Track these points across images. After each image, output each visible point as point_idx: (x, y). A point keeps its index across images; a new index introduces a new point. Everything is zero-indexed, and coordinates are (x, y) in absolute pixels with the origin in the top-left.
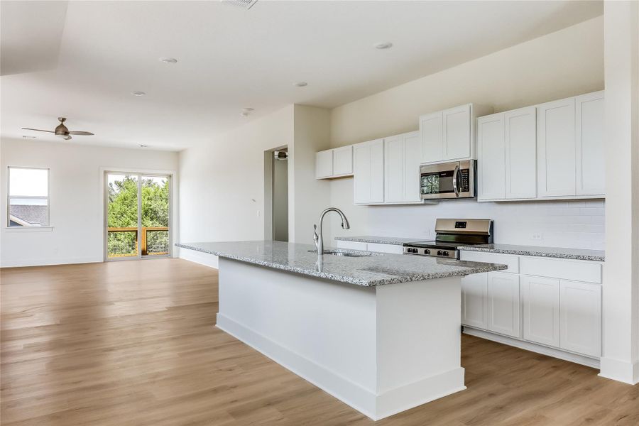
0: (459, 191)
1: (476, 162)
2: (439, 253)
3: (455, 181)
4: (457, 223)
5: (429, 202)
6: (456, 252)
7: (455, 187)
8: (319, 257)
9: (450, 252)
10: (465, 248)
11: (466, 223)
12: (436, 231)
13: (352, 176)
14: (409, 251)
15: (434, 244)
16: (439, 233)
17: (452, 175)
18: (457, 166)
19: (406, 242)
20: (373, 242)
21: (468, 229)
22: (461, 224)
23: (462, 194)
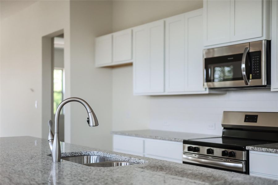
0: (249, 78)
1: (269, 43)
2: (224, 153)
3: (243, 66)
4: (246, 116)
5: (215, 91)
6: (244, 153)
7: (244, 73)
8: (54, 165)
9: (237, 152)
10: (256, 148)
11: (257, 116)
12: (223, 125)
13: (131, 64)
14: (190, 149)
15: (220, 141)
16: (226, 128)
17: (240, 60)
18: (247, 48)
19: (187, 139)
20: (151, 137)
21: (260, 123)
22: (251, 117)
23: (251, 82)
